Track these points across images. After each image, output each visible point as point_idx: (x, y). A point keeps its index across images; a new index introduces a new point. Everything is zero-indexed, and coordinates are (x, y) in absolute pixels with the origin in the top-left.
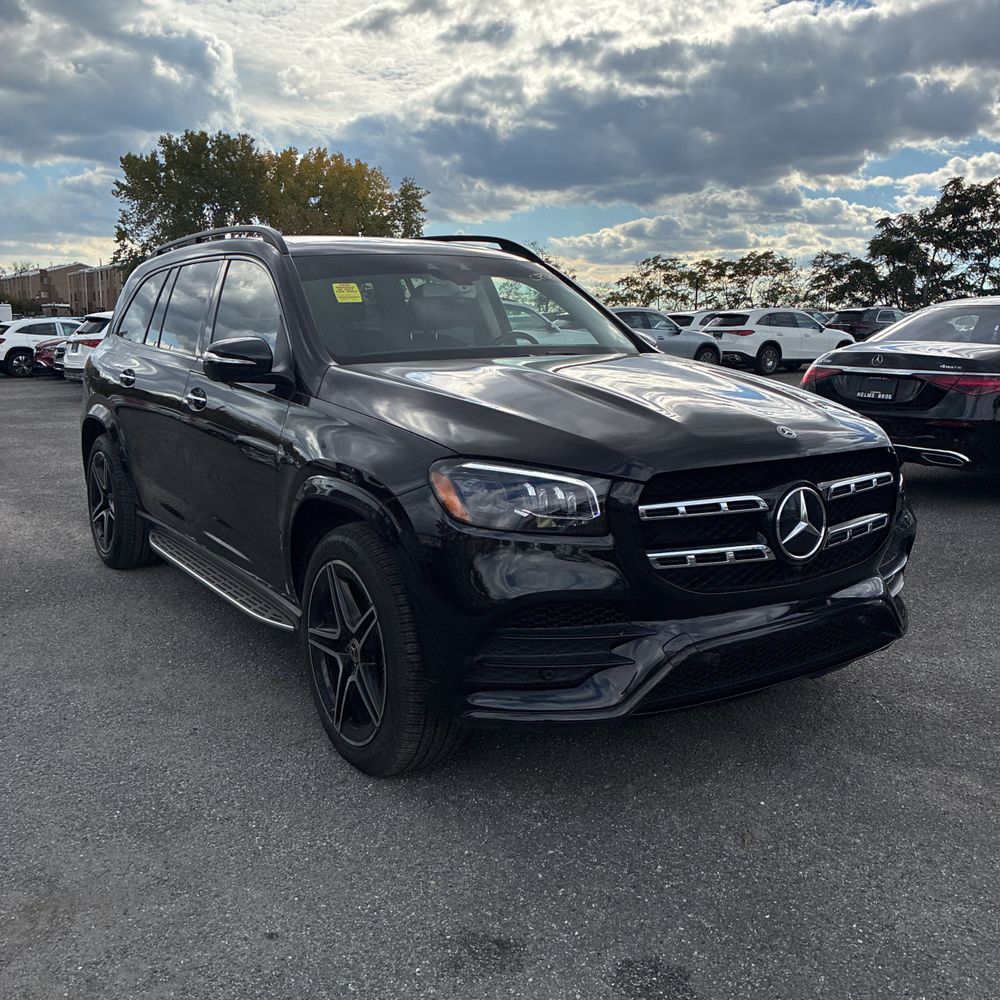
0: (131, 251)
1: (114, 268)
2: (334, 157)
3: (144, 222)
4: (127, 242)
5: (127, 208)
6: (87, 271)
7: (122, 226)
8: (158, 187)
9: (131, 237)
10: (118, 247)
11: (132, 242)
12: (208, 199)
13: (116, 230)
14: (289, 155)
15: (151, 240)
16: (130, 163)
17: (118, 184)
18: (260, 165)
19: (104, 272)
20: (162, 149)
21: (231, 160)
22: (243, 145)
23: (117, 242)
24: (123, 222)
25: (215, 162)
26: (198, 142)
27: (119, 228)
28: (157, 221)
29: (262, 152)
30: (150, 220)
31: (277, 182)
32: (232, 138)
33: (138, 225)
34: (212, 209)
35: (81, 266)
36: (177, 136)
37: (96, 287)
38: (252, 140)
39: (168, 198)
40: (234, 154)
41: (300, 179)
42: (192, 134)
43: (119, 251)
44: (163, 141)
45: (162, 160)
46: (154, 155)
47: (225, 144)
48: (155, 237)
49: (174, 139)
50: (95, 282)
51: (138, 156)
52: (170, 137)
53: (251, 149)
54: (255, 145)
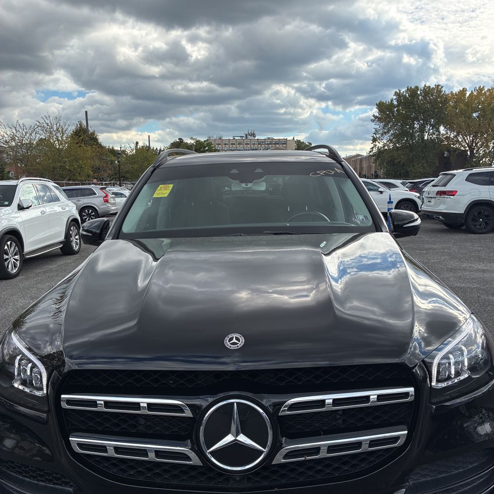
0: (378, 147)
1: (370, 156)
2: (489, 90)
3: (385, 133)
4: (377, 143)
5: (377, 127)
6: (360, 157)
7: (375, 136)
8: (393, 115)
9: (379, 141)
10: (372, 145)
11: (379, 143)
12: (416, 119)
13: (372, 138)
14: (464, 91)
15: (388, 141)
16: (381, 106)
17: (374, 116)
18: (445, 99)
20: (395, 97)
21: (430, 98)
22: (437, 90)
23: (372, 143)
24: (375, 134)
25: (422, 100)
26: (413, 92)
27: (373, 137)
28: (392, 132)
29: (447, 93)
30: (388, 132)
31: (455, 107)
32: (432, 87)
33: (382, 135)
34: (419, 124)
35: (359, 155)
36: (403, 90)
37: (363, 165)
38: (442, 87)
39: (397, 121)
40: (432, 95)
41: (467, 104)
42: (411, 88)
43: (373, 148)
44: (396, 93)
45: (395, 103)
46: (392, 100)
47: (427, 91)
48: (390, 140)
49: (402, 92)
50: (363, 163)
51: (385, 102)
52: (400, 91)
53: (441, 91)
54: (443, 89)
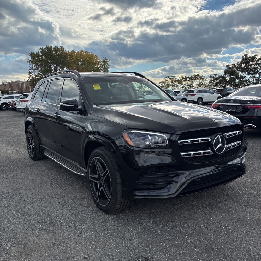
0: (33, 77)
1: (28, 81)
2: (85, 52)
3: (36, 69)
4: (31, 75)
5: (31, 66)
6: (21, 82)
7: (30, 71)
8: (40, 60)
9: (32, 74)
12: (53, 63)
13: (29, 72)
14: (74, 51)
16: (32, 55)
17: (29, 60)
18: (66, 54)
19: (26, 83)
20: (40, 51)
21: (58, 53)
22: (61, 49)
23: (29, 75)
24: (30, 69)
25: (54, 54)
26: (50, 49)
28: (39, 69)
29: (67, 51)
30: (38, 69)
31: (71, 59)
32: (59, 48)
33: (34, 70)
34: (54, 66)
35: (20, 81)
36: (44, 47)
37: (23, 87)
38: (64, 48)
39: (42, 63)
40: (59, 52)
41: (76, 58)
42: (48, 47)
43: (29, 77)
44: (41, 48)
45: (40, 54)
46: (38, 52)
47: (57, 49)
48: (39, 73)
49: (44, 48)
50: (23, 85)
51: (34, 53)
52: (42, 48)
53: (63, 50)
54: (65, 49)
